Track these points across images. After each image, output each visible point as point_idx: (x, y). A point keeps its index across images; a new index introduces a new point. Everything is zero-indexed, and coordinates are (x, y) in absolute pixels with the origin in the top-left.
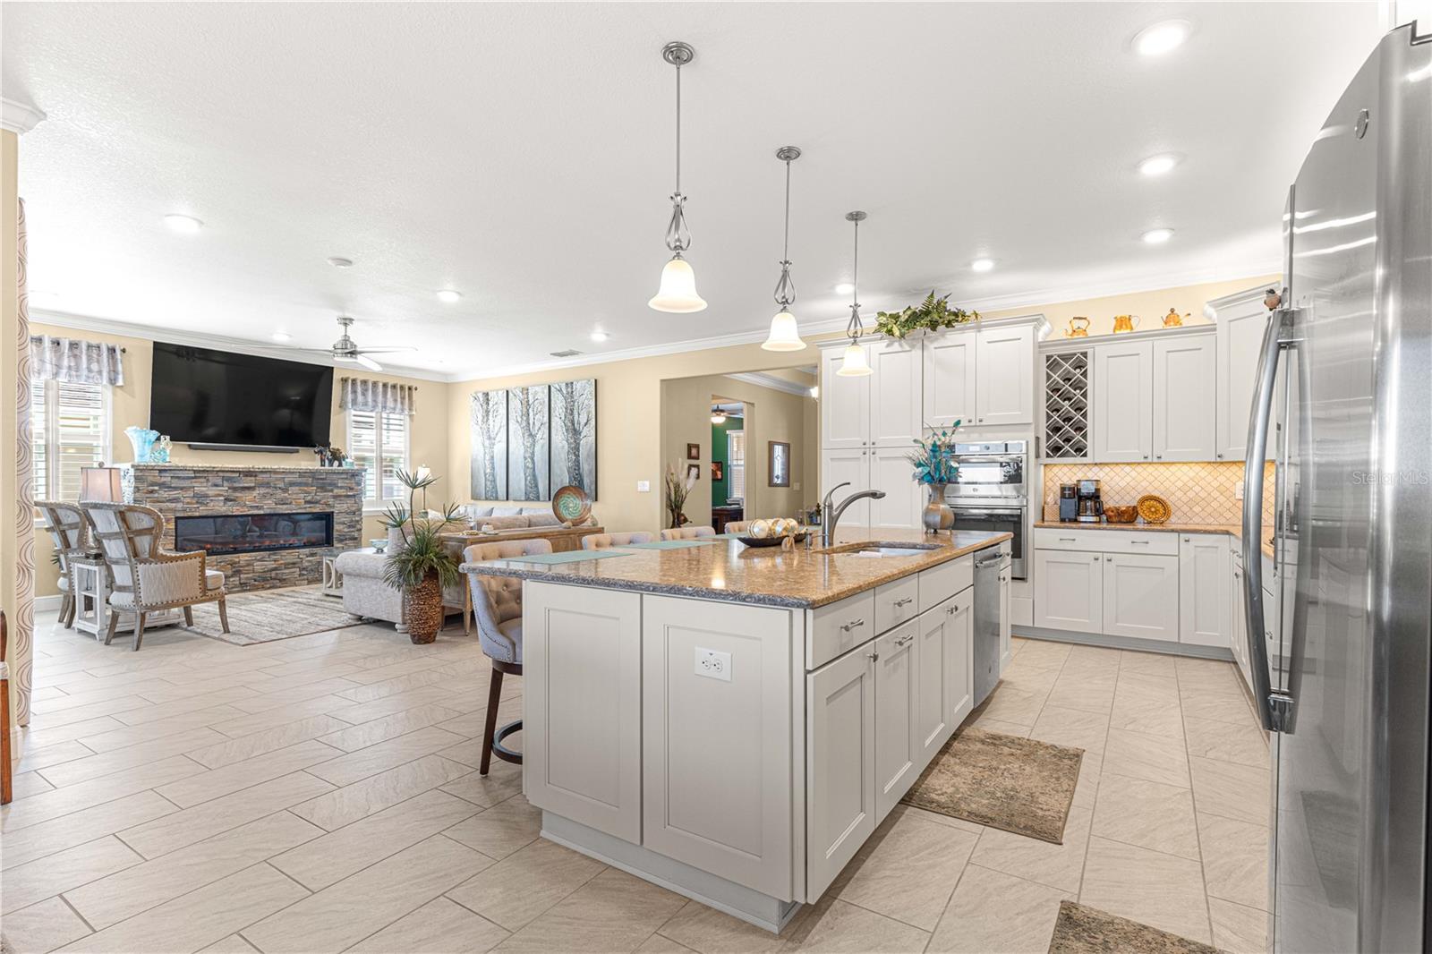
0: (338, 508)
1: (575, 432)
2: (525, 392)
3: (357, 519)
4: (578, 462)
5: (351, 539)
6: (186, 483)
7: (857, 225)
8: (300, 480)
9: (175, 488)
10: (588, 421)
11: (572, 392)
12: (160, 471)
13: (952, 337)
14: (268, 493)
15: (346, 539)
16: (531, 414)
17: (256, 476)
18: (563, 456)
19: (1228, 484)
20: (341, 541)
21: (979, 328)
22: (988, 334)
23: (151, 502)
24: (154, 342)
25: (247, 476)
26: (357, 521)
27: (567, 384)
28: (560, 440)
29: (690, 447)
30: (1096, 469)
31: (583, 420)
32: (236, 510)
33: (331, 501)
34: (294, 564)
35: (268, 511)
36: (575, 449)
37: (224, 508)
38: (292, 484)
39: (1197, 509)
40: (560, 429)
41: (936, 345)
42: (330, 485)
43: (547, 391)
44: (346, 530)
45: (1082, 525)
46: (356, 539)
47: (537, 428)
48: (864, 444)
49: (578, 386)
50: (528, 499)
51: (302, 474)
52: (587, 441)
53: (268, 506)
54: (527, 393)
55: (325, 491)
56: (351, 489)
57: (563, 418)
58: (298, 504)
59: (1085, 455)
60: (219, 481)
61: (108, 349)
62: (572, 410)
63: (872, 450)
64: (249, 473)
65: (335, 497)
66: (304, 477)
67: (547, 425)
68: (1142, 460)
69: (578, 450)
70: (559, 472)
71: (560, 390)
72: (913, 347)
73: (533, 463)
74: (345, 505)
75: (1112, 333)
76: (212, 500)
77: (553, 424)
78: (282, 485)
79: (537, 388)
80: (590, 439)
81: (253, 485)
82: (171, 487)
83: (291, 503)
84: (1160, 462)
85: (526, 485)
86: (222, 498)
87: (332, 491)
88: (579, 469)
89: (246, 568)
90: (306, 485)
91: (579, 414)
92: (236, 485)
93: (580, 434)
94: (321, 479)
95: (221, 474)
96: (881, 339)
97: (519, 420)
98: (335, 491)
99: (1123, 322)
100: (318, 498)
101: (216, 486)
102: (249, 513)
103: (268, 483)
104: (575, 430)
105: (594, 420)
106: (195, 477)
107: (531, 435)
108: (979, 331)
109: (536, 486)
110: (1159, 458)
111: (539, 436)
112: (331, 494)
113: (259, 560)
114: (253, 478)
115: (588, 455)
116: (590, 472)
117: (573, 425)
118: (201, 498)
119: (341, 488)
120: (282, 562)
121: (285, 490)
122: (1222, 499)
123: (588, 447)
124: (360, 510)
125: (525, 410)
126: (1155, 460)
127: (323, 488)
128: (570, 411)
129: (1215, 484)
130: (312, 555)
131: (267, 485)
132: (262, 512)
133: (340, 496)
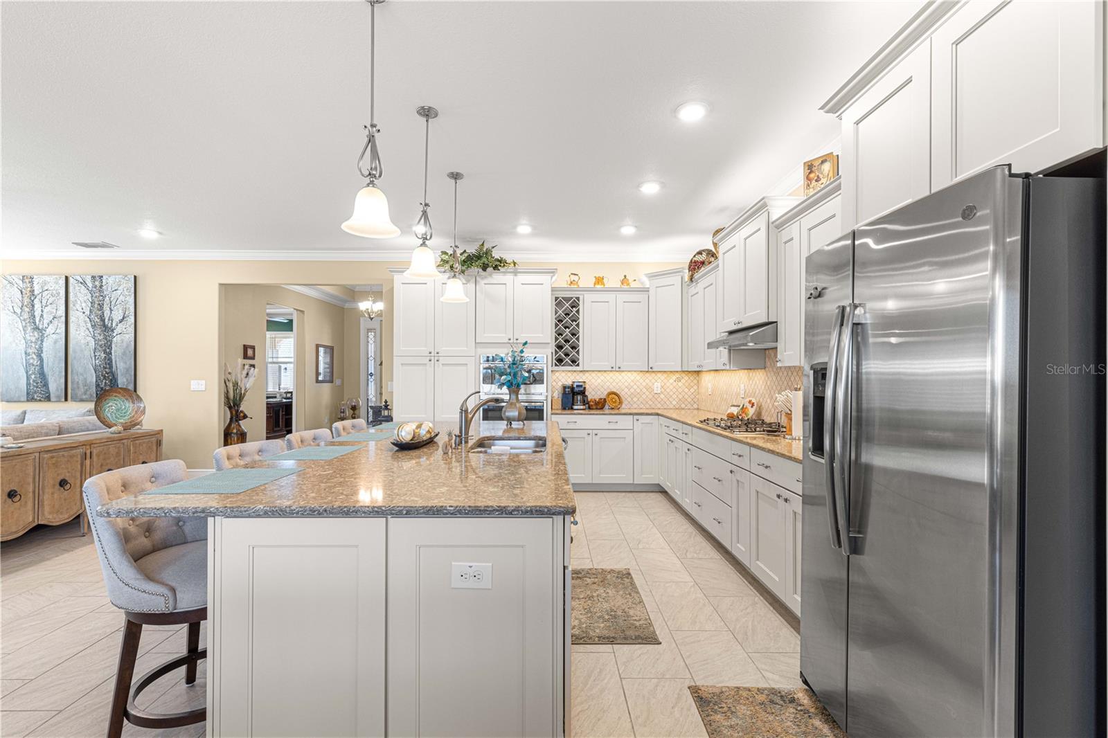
1: (104, 328)
2: (27, 281)
4: (110, 359)
7: (456, 183)
10: (123, 318)
11: (101, 286)
13: (497, 277)
16: (37, 306)
18: (87, 353)
19: (650, 384)
21: (515, 273)
22: (522, 278)
27: (93, 277)
28: (82, 335)
29: (246, 348)
30: (581, 374)
31: (117, 315)
36: (106, 347)
39: (635, 399)
40: (82, 324)
41: (486, 281)
43: (62, 282)
45: (576, 412)
47: (46, 322)
48: (430, 353)
49: (109, 282)
50: (30, 398)
52: (122, 337)
54: (31, 282)
57: (88, 313)
59: (578, 365)
62: (101, 307)
63: (436, 358)
67: (63, 319)
68: (610, 369)
69: (110, 347)
70: (80, 370)
71: (84, 283)
72: (468, 281)
73: (41, 360)
75: (593, 286)
77: (72, 319)
79: (47, 278)
80: (127, 336)
84: (620, 370)
85: (28, 384)
88: (111, 367)
91: (111, 310)
93: (113, 331)
96: (444, 272)
97: (18, 311)
99: (599, 280)
104: (104, 325)
105: (133, 318)
107: (37, 328)
108: (516, 275)
109: (46, 385)
110: (620, 368)
111: (50, 330)
115: (124, 354)
116: (127, 370)
117: (103, 321)
122: (647, 393)
123: (125, 344)
125: (26, 300)
126: (617, 369)
128: (98, 305)
129: (644, 384)
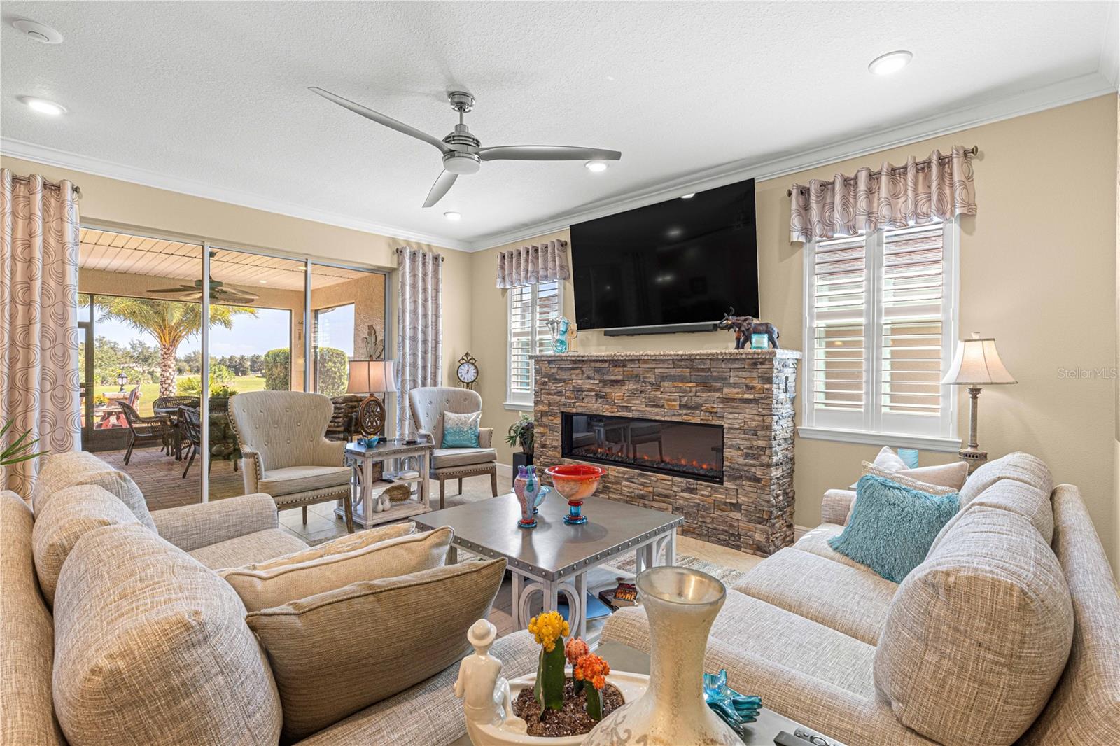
0: (732, 420)
3: (762, 443)
5: (749, 479)
6: (565, 375)
8: (673, 372)
9: (561, 380)
12: (550, 362)
14: (637, 390)
15: (741, 477)
17: (625, 366)
20: (734, 478)
23: (544, 393)
25: (615, 366)
26: (763, 449)
32: (607, 411)
33: (718, 407)
34: (667, 496)
35: (637, 415)
37: (596, 406)
38: (664, 378)
42: (717, 379)
44: (742, 461)
46: (759, 480)
51: (677, 361)
53: (638, 408)
55: (710, 391)
56: (750, 388)
58: (671, 408)
60: (591, 373)
64: (616, 363)
65: (726, 401)
66: (680, 366)
74: (741, 416)
76: (586, 395)
78: (652, 379)
81: (620, 378)
82: (556, 379)
83: (662, 406)
86: (593, 393)
87: (719, 390)
90: (682, 379)
92: (607, 378)
94: (703, 370)
95: (593, 364)
98: (726, 390)
100: (699, 401)
101: (589, 378)
102: (618, 414)
103: (637, 376)
106: (573, 369)
112: (718, 395)
113: (627, 480)
114: (621, 369)
118: (578, 393)
119: (735, 385)
120: (651, 489)
121: (656, 387)
124: (769, 428)
127: (705, 385)
130: (690, 490)
131: (636, 378)
132: (630, 415)
133: (733, 400)
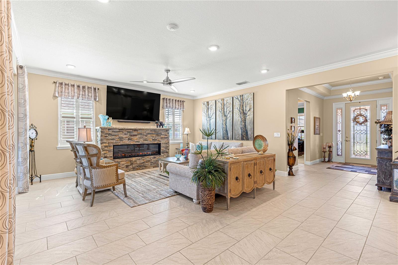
0: (162, 142)
1: (244, 114)
2: (223, 100)
3: (168, 145)
4: (246, 125)
5: (166, 152)
6: (116, 134)
8: (151, 132)
9: (113, 135)
10: (250, 110)
11: (243, 99)
12: (109, 129)
14: (141, 137)
15: (164, 152)
16: (225, 108)
17: (137, 131)
18: (238, 123)
20: (163, 153)
23: (106, 140)
24: (107, 86)
25: (135, 131)
26: (168, 146)
27: (240, 96)
28: (237, 117)
29: (292, 118)
31: (248, 109)
32: (132, 143)
33: (160, 139)
34: (149, 161)
35: (141, 143)
36: (244, 121)
37: (128, 142)
38: (148, 134)
40: (237, 113)
42: (160, 134)
43: (232, 99)
44: (165, 149)
46: (167, 152)
47: (227, 113)
49: (245, 97)
50: (224, 139)
51: (152, 130)
52: (249, 117)
53: (141, 141)
54: (224, 101)
55: (158, 136)
56: (166, 135)
57: (239, 109)
58: (150, 141)
60: (126, 133)
61: (94, 88)
62: (243, 106)
64: (135, 130)
65: (162, 138)
66: (152, 131)
67: (232, 112)
69: (245, 120)
70: (237, 129)
71: (238, 98)
73: (226, 126)
74: (164, 141)
76: (124, 139)
77: (234, 111)
78: (145, 134)
79: (228, 99)
80: (251, 116)
81: (137, 134)
82: (112, 135)
83: (148, 140)
85: (223, 134)
86: (127, 139)
87: (160, 136)
88: (246, 128)
89: (134, 163)
90: (153, 134)
91: (246, 107)
92: (132, 134)
93: (246, 114)
94: (157, 132)
95: (127, 130)
97: (220, 110)
98: (161, 136)
100: (156, 138)
101: (126, 134)
102: (135, 144)
103: (141, 133)
104: (244, 113)
105: (253, 109)
106: (119, 132)
107: (225, 116)
109: (227, 134)
111: (228, 116)
112: (160, 137)
113: (138, 160)
114: (137, 132)
115: (250, 123)
116: (251, 129)
117: (243, 111)
118: (121, 139)
119: (163, 135)
120: (145, 160)
121: (146, 136)
123: (250, 119)
124: (169, 142)
125: (223, 107)
127: (158, 135)
128: (242, 106)
130: (154, 158)
131: (141, 134)
132: (139, 143)
133: (163, 138)
